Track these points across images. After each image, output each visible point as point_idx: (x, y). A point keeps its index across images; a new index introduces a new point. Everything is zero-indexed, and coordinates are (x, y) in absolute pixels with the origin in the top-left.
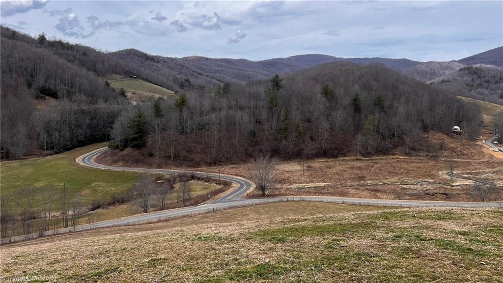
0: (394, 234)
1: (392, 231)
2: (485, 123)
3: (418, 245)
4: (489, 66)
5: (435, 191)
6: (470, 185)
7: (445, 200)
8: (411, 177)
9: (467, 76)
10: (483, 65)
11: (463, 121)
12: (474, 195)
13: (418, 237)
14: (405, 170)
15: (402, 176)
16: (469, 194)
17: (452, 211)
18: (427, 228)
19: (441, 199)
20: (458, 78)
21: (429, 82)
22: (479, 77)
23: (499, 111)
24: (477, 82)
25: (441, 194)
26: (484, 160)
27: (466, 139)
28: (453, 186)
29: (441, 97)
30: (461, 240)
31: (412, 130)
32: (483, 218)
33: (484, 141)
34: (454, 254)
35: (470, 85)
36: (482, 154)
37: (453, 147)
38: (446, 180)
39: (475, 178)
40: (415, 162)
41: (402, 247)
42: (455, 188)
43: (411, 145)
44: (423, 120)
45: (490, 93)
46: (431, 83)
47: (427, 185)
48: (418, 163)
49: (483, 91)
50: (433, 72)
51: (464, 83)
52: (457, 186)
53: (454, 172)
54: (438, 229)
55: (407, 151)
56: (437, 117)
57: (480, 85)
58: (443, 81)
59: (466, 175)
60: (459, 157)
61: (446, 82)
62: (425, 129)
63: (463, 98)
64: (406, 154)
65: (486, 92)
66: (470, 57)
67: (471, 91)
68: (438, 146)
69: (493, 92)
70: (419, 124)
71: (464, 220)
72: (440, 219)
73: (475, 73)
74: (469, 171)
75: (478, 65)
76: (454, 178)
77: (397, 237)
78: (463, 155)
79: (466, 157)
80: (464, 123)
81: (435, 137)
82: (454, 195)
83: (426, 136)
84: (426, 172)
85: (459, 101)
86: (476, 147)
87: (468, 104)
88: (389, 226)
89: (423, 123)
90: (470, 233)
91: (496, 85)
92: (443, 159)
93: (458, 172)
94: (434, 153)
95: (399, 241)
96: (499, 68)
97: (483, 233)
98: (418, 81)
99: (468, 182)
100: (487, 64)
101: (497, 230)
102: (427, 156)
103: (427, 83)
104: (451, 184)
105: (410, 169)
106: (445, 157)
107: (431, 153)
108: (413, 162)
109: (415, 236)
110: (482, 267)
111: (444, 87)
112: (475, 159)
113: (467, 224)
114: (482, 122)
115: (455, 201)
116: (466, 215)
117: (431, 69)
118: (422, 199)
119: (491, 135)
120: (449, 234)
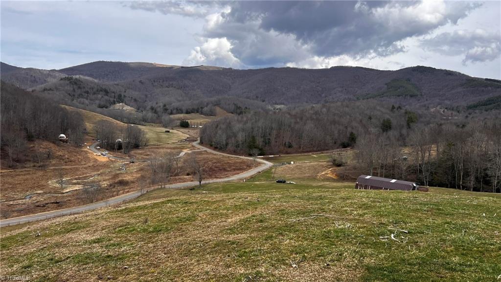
0: (21, 265)
1: (17, 261)
2: (88, 130)
3: (54, 270)
4: (87, 78)
5: (46, 202)
6: (79, 190)
7: (57, 208)
8: (18, 191)
9: (69, 86)
10: (81, 76)
11: (68, 129)
12: (84, 198)
13: (52, 260)
14: (11, 184)
15: (7, 192)
16: (79, 199)
17: (76, 220)
18: (58, 245)
19: (53, 209)
20: (60, 87)
21: (30, 90)
22: (79, 88)
23: (98, 119)
24: (78, 92)
25: (53, 203)
26: (90, 164)
27: (72, 146)
28: (64, 193)
29: (45, 105)
30: (97, 249)
31: (15, 140)
32: (108, 220)
33: (88, 147)
34: (97, 267)
35: (72, 95)
36: (87, 159)
37: (61, 155)
38: (56, 189)
39: (83, 182)
40: (22, 175)
41: (37, 278)
42: (65, 195)
43: (15, 157)
44: (27, 129)
45: (90, 103)
46: (33, 91)
47: (37, 196)
48: (25, 175)
49: (83, 101)
50: (33, 79)
51: (66, 93)
52: (67, 192)
53: (63, 180)
54: (71, 244)
55: (11, 163)
56: (43, 126)
57: (80, 96)
58: (45, 90)
59: (75, 181)
60: (67, 164)
61: (49, 90)
62: (30, 138)
63: (67, 107)
64: (10, 167)
65: (87, 102)
66: (69, 68)
67: (73, 100)
68: (45, 155)
69: (92, 102)
70: (23, 134)
71: (92, 226)
72: (68, 232)
73: (76, 83)
74: (77, 177)
75: (77, 77)
76: (64, 185)
77: (25, 268)
78: (71, 161)
79: (73, 163)
80: (70, 130)
81: (41, 146)
82: (65, 202)
83: (32, 145)
84: (34, 183)
85: (62, 109)
86: (82, 153)
87: (72, 112)
88: (11, 256)
89: (27, 133)
90: (103, 239)
91: (94, 96)
92: (52, 168)
93: (68, 179)
94: (41, 162)
95: (31, 272)
96: (96, 81)
97: (114, 235)
98: (18, 87)
99: (77, 187)
100: (85, 75)
101: (125, 228)
102: (34, 166)
103: (28, 90)
104: (62, 191)
105: (16, 182)
106: (54, 165)
107: (38, 163)
108: (19, 175)
109: (49, 260)
110: (126, 271)
111: (46, 95)
112: (82, 165)
113: (97, 230)
114: (85, 129)
115: (66, 207)
116: (91, 221)
117: (32, 75)
118: (33, 212)
119: (94, 141)
120: (84, 246)
